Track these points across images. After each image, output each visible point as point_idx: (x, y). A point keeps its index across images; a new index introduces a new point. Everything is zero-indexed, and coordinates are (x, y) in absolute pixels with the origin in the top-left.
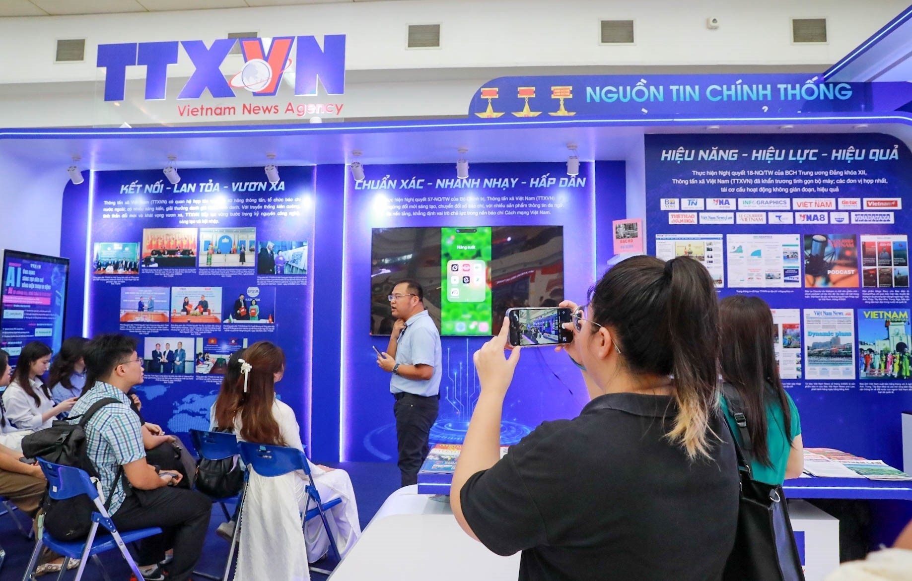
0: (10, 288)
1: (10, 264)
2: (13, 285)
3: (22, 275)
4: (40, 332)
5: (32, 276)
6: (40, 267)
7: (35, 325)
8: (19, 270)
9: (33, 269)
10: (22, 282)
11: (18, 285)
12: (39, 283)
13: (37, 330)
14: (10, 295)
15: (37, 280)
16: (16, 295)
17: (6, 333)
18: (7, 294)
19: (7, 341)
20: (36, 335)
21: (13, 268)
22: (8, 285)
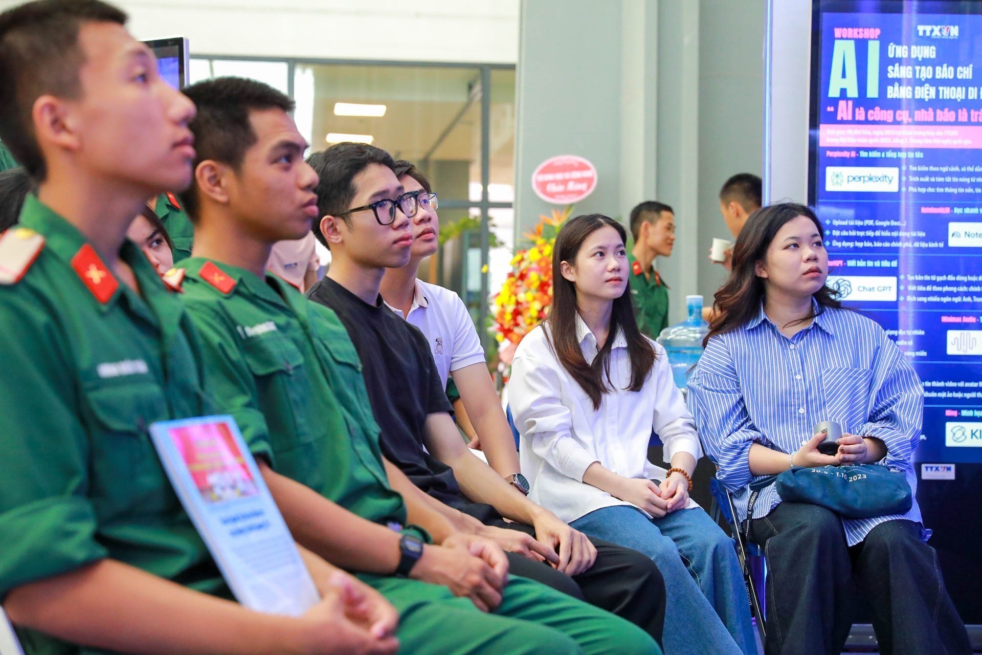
0: (842, 104)
1: (838, 32)
2: (853, 92)
3: (886, 62)
4: (968, 235)
5: (925, 62)
6: (954, 31)
7: (947, 210)
8: (874, 48)
9: (927, 40)
10: (885, 81)
11: (872, 92)
12: (954, 82)
13: (953, 227)
14: (842, 122)
15: (945, 72)
16: (866, 122)
17: (836, 233)
18: (833, 119)
19: (845, 259)
20: (953, 242)
21: (851, 45)
22: (834, 92)
